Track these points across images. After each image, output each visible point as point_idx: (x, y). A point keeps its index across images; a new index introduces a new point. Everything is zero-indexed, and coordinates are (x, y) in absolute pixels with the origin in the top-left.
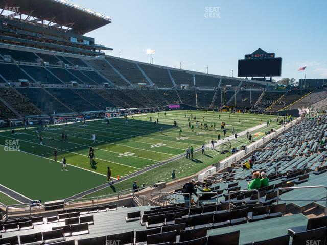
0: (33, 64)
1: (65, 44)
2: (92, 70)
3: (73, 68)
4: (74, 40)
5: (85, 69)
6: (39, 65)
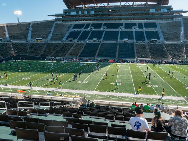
0: (114, 30)
1: (147, 14)
2: (157, 30)
3: (140, 30)
4: (152, 11)
5: (150, 30)
6: (117, 30)
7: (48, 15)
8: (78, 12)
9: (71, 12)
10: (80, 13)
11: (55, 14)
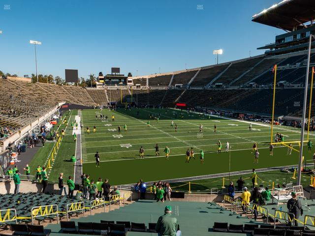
7: (258, 49)
8: (295, 36)
9: (286, 38)
10: (299, 37)
11: (265, 46)
